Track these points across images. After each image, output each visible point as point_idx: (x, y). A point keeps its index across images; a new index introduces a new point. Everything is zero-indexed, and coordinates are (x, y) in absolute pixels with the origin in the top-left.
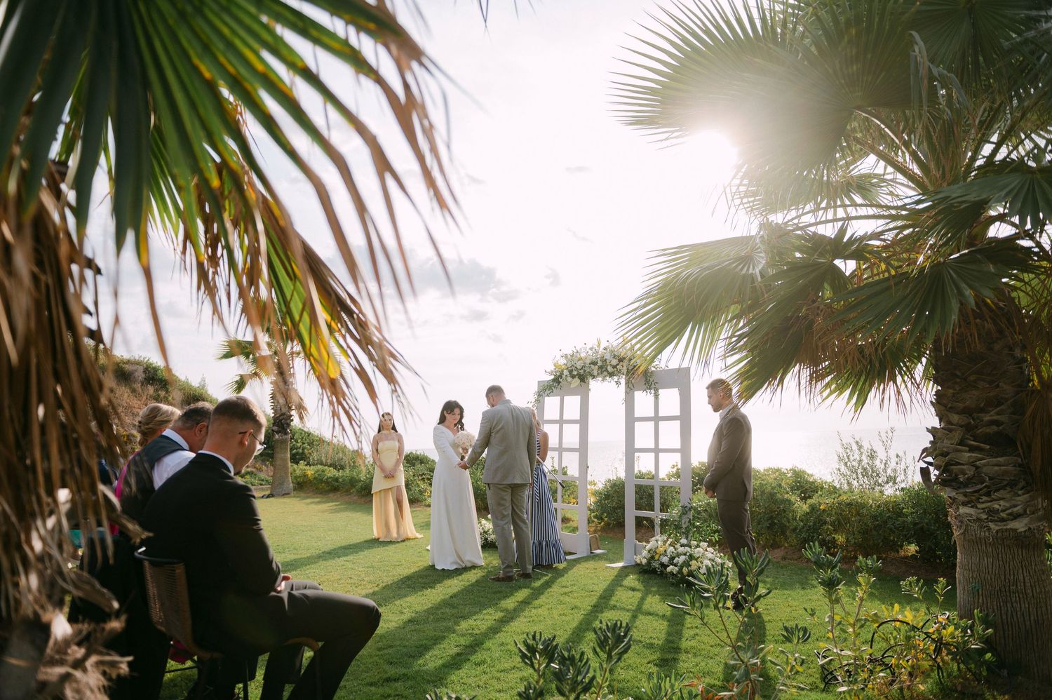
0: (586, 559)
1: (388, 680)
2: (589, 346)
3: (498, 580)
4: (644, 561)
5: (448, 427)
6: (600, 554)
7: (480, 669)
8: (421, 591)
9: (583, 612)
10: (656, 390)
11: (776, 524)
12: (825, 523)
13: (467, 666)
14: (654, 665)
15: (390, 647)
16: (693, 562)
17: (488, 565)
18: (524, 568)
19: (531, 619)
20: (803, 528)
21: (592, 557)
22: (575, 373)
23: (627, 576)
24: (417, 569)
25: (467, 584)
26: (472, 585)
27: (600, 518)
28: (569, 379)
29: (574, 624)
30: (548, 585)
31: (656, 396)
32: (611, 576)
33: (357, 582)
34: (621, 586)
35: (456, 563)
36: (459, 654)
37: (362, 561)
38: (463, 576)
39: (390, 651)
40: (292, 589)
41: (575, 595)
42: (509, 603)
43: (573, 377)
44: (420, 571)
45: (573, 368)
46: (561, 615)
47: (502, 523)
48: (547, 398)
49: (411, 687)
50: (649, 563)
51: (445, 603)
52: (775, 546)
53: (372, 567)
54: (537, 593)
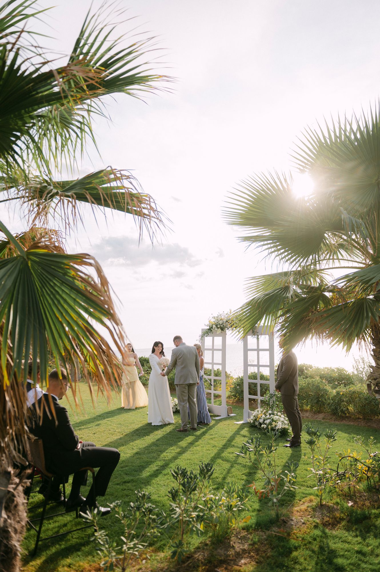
0: (225, 419)
1: (125, 482)
2: (225, 313)
3: (180, 431)
4: (252, 421)
5: (156, 355)
6: (232, 416)
7: (166, 477)
8: (143, 437)
9: (218, 449)
10: (258, 336)
11: (320, 401)
12: (343, 401)
13: (160, 476)
14: (245, 475)
15: (127, 466)
16: (274, 423)
17: (176, 423)
18: (193, 425)
19: (193, 452)
20: (333, 403)
21: (228, 418)
22: (219, 326)
23: (243, 429)
24: (142, 425)
25: (165, 433)
26: (167, 434)
27: (235, 396)
28: (216, 329)
29: (213, 455)
30: (204, 434)
31: (258, 339)
32: (235, 429)
33: (112, 432)
34: (239, 434)
35: (161, 422)
36: (157, 470)
37: (115, 421)
38: (164, 429)
39: (127, 468)
40: (83, 447)
41: (216, 439)
42: (183, 443)
43: (218, 328)
44: (143, 426)
45: (218, 324)
46: (207, 450)
47: (183, 404)
48: (206, 337)
49: (135, 486)
50: (254, 422)
51: (154, 444)
52: (319, 412)
53: (120, 424)
54: (198, 438)
